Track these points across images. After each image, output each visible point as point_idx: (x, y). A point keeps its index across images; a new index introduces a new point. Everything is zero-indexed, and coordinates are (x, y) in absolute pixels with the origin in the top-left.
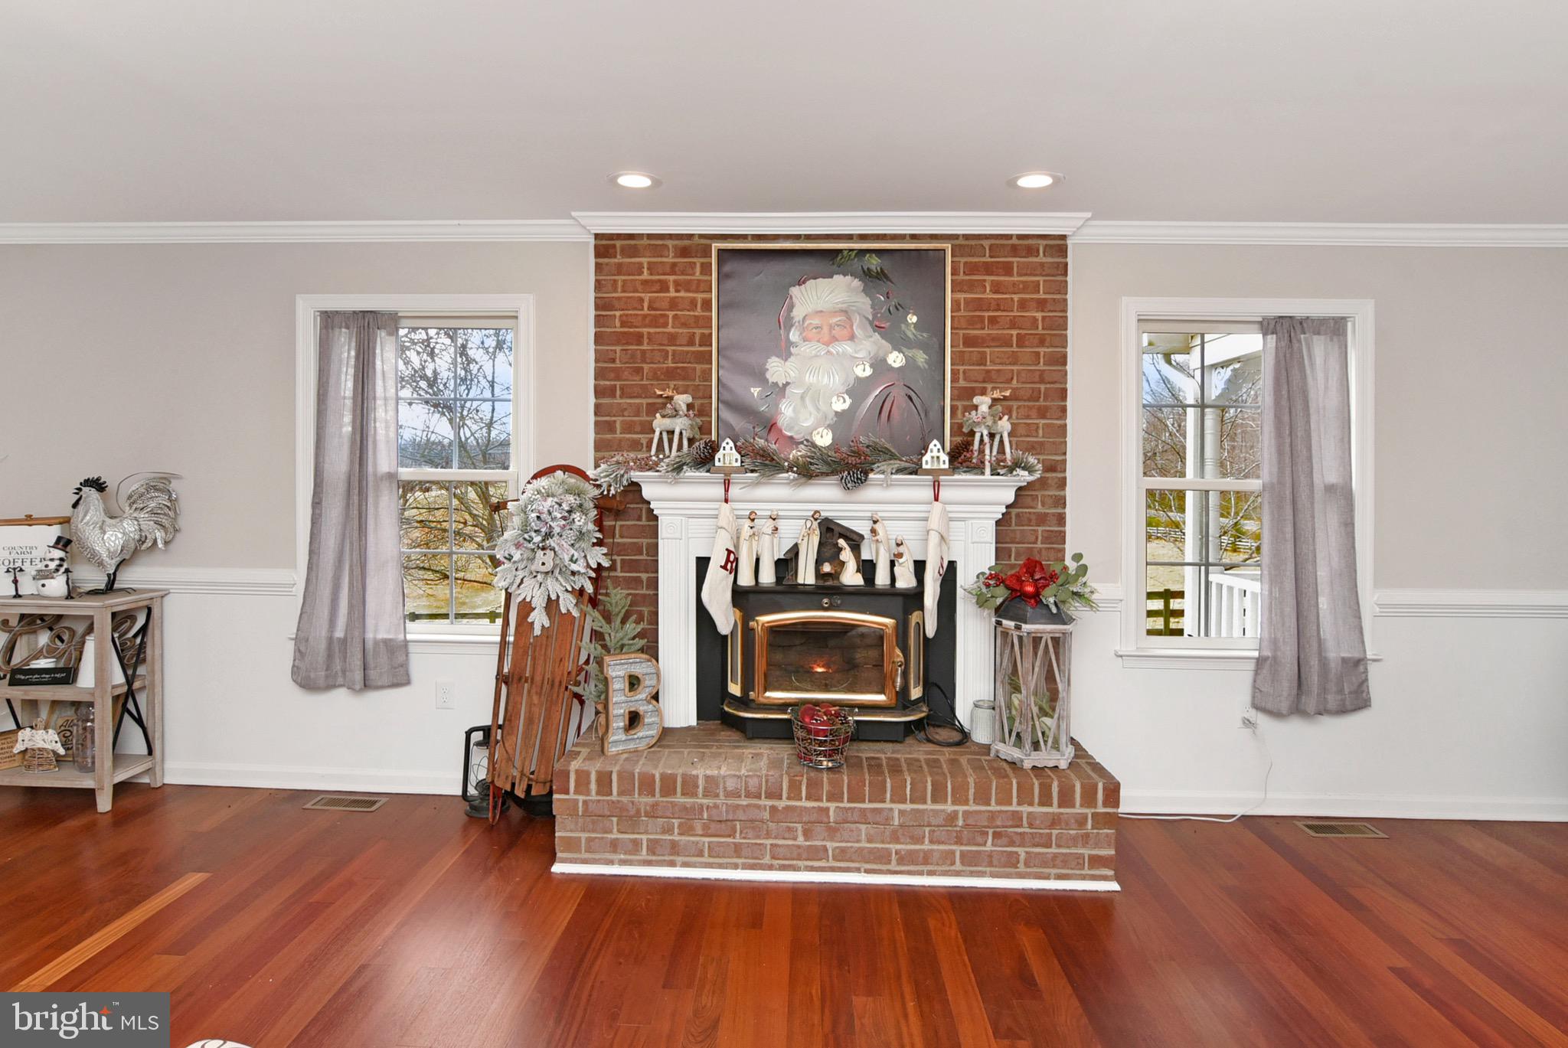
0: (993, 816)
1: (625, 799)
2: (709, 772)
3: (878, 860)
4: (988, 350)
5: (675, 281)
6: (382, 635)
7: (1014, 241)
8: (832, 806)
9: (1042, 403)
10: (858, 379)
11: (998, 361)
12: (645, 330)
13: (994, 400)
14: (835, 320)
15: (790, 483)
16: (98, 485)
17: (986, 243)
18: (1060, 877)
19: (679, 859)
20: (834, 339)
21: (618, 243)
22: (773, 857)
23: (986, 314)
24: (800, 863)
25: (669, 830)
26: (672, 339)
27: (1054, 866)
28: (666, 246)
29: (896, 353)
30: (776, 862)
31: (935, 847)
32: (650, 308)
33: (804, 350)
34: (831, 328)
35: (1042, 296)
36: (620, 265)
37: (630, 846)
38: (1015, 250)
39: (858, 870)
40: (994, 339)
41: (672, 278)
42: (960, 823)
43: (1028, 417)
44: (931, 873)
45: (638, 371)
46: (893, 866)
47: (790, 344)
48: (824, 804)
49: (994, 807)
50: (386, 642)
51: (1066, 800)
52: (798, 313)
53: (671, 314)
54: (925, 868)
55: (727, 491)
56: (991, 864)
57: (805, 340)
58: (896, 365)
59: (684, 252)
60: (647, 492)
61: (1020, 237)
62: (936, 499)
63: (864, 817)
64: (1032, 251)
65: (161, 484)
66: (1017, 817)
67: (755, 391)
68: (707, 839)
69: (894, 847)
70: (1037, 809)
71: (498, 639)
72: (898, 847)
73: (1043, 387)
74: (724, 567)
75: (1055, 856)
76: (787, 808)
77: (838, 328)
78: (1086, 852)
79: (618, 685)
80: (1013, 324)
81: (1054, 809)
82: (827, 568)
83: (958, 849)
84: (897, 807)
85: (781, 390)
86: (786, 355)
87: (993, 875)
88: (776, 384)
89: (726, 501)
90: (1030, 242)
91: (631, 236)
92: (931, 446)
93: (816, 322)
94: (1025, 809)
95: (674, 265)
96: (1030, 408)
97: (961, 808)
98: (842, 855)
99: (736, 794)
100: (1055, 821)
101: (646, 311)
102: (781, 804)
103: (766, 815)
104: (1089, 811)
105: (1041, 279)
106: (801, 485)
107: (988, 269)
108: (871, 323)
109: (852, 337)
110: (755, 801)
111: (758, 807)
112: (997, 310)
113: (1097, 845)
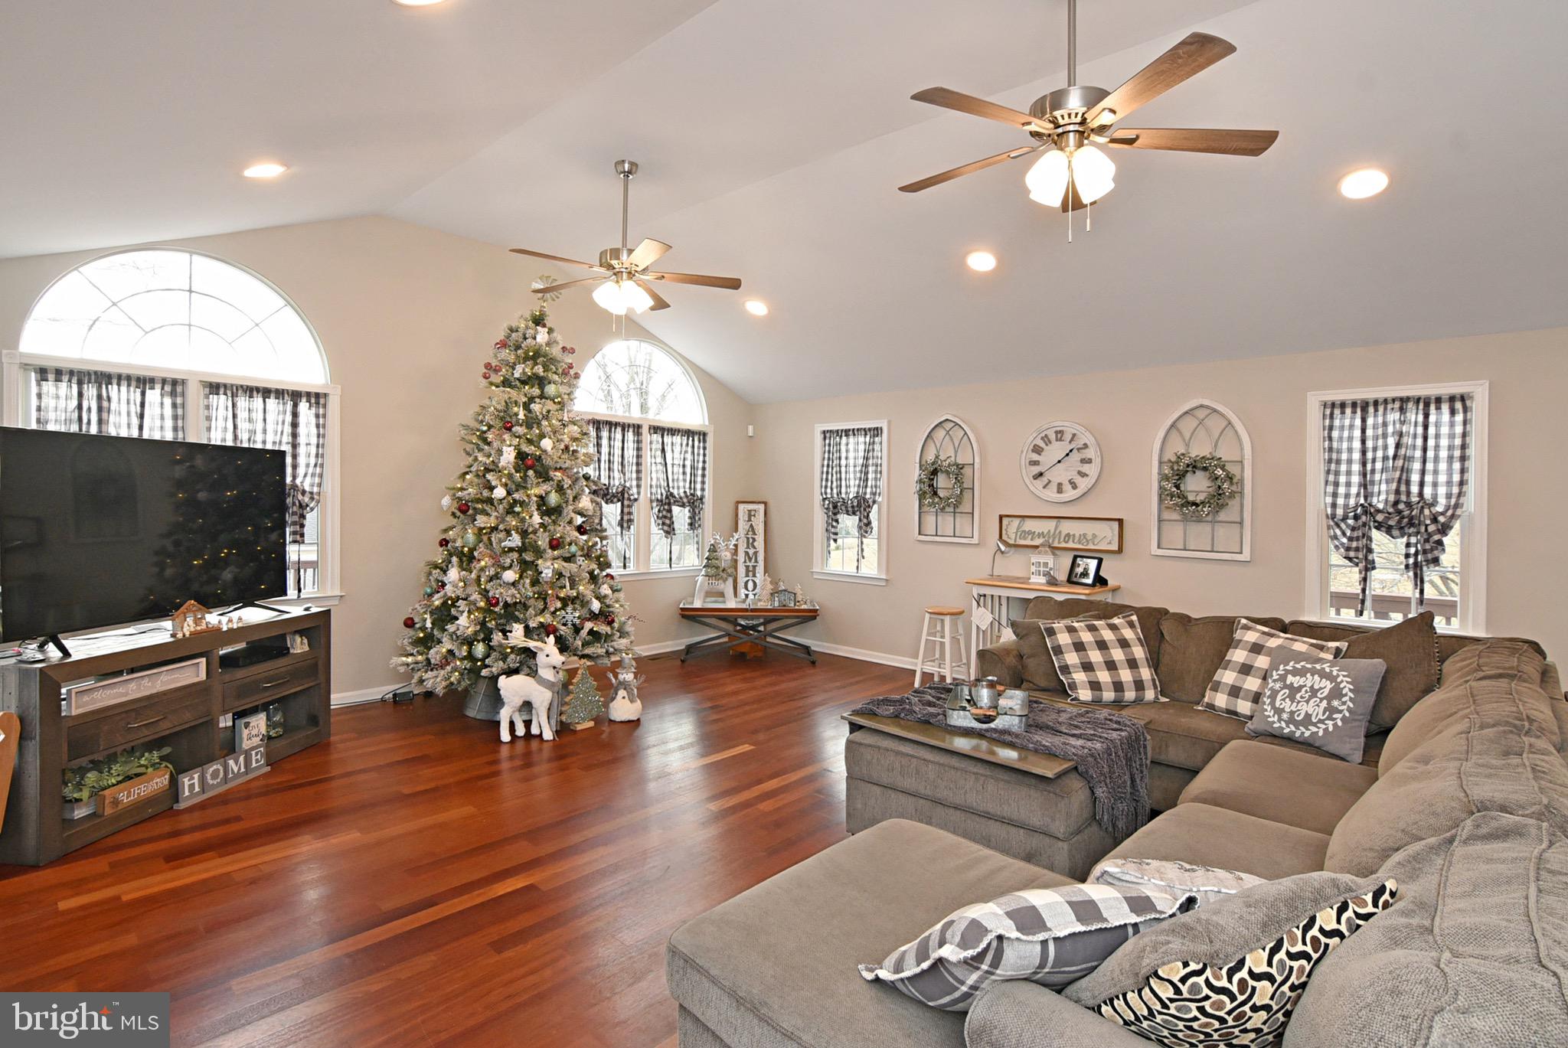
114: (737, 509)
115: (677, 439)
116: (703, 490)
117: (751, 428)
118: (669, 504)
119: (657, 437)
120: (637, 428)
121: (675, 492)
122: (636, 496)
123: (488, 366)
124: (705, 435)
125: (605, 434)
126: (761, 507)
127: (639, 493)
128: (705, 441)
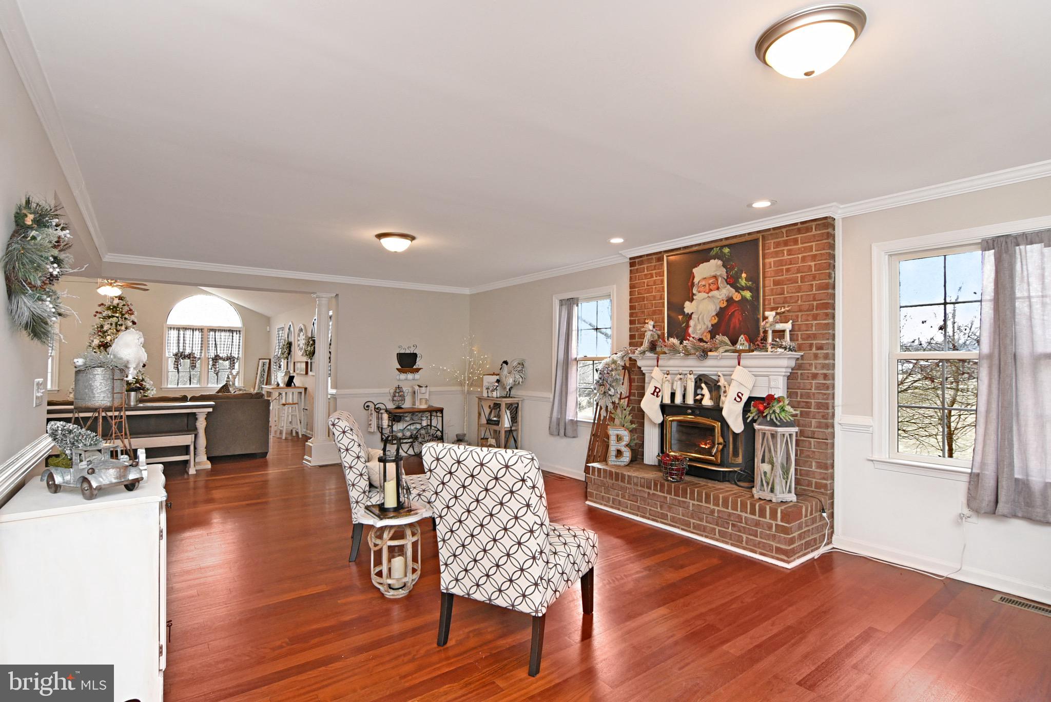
0: (730, 515)
1: (605, 480)
2: (629, 474)
3: (686, 525)
4: (785, 286)
5: (656, 273)
6: (570, 418)
7: (799, 226)
8: (668, 496)
9: (815, 312)
10: (720, 308)
11: (790, 291)
12: (645, 295)
13: (777, 314)
14: (711, 281)
15: (682, 358)
16: (506, 362)
17: (784, 230)
18: (761, 554)
19: (621, 508)
20: (711, 290)
21: (637, 260)
22: (650, 515)
23: (784, 267)
24: (659, 520)
25: (618, 496)
26: (654, 297)
27: (759, 548)
28: (652, 258)
29: (737, 293)
30: (650, 517)
31: (708, 525)
32: (648, 286)
33: (699, 296)
34: (709, 285)
35: (814, 253)
36: (637, 269)
37: (607, 499)
38: (799, 231)
39: (678, 528)
40: (789, 280)
41: (654, 272)
42: (716, 515)
43: (807, 320)
44: (706, 537)
45: (643, 312)
46: (691, 529)
47: (693, 294)
48: (665, 495)
49: (730, 510)
50: (572, 420)
51: (762, 513)
52: (696, 280)
53: (654, 287)
54: (704, 534)
55: (658, 361)
56: (731, 539)
57: (699, 292)
58: (737, 300)
59: (659, 260)
60: (639, 363)
61: (802, 223)
62: (739, 364)
63: (680, 504)
64: (808, 230)
65: (522, 364)
66: (740, 517)
67: (680, 317)
68: (629, 502)
69: (692, 521)
70: (749, 516)
71: (592, 421)
72: (694, 521)
73: (815, 303)
74: (653, 394)
75: (760, 543)
76: (653, 494)
77: (713, 284)
78: (774, 544)
79: (613, 439)
80: (798, 271)
81: (757, 517)
82: (699, 397)
83: (717, 528)
84: (692, 502)
85: (690, 316)
86: (692, 300)
87: (732, 545)
88: (688, 314)
89: (658, 366)
90: (807, 225)
91: (641, 257)
92: (740, 339)
93: (703, 283)
94: (744, 514)
95: (654, 265)
96: (808, 315)
97: (717, 508)
98: (673, 519)
99: (636, 484)
100: (757, 524)
101: (646, 287)
102: (652, 492)
103: (646, 496)
104: (774, 523)
105: (814, 244)
106: (685, 359)
107: (786, 243)
108: (726, 280)
109: (718, 289)
110: (643, 489)
111: (644, 491)
112: (791, 264)
113: (779, 542)
114: (259, 362)
115: (223, 334)
116: (239, 354)
117: (268, 327)
118: (217, 359)
119: (212, 333)
120: (201, 330)
121: (221, 355)
122: (198, 357)
123: (97, 312)
124: (239, 331)
125: (182, 332)
126: (268, 361)
127: (201, 355)
128: (240, 334)
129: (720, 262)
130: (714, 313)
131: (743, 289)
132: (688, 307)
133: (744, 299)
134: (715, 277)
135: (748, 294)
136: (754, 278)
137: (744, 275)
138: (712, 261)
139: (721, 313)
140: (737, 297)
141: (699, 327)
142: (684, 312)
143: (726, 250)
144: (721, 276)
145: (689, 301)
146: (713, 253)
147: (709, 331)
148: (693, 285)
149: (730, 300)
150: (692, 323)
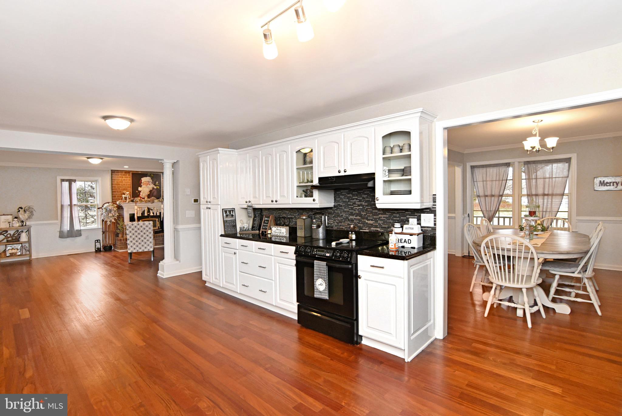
12: (120, 183)
14: (147, 182)
20: (147, 185)
21: (116, 171)
26: (124, 185)
28: (123, 172)
32: (121, 180)
33: (143, 186)
36: (116, 174)
41: (124, 176)
45: (119, 188)
47: (141, 185)
52: (142, 182)
53: (124, 181)
55: (136, 204)
59: (126, 173)
67: (137, 192)
77: (147, 184)
82: (148, 213)
85: (140, 192)
86: (141, 187)
93: (145, 183)
95: (124, 174)
108: (152, 183)
109: (150, 185)
129: (150, 178)
130: (148, 191)
131: (157, 186)
132: (140, 189)
133: (157, 188)
134: (149, 181)
135: (158, 187)
136: (160, 183)
137: (157, 182)
138: (148, 177)
139: (150, 191)
140: (155, 187)
141: (143, 195)
142: (138, 190)
143: (152, 175)
144: (150, 181)
145: (140, 187)
146: (148, 175)
147: (147, 196)
148: (141, 183)
149: (153, 188)
150: (141, 193)
